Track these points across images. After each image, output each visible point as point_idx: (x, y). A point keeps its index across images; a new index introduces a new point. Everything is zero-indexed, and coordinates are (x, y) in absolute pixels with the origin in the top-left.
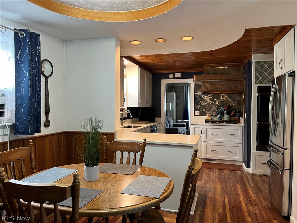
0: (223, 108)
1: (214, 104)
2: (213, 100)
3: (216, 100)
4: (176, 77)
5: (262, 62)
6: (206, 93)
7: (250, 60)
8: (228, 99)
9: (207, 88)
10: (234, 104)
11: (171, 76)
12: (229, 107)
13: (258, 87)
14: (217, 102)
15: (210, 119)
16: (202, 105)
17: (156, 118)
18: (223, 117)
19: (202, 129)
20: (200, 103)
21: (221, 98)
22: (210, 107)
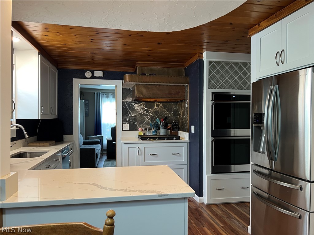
0: (158, 120)
1: (147, 115)
2: (146, 110)
3: (149, 110)
4: (95, 77)
5: (214, 63)
6: (138, 101)
7: (201, 58)
8: (163, 109)
9: (142, 94)
10: (169, 115)
11: (88, 74)
12: (166, 118)
13: (213, 93)
14: (151, 112)
15: (143, 134)
16: (132, 116)
17: (65, 136)
18: (158, 131)
19: (138, 149)
20: (130, 113)
21: (156, 107)
22: (142, 118)
